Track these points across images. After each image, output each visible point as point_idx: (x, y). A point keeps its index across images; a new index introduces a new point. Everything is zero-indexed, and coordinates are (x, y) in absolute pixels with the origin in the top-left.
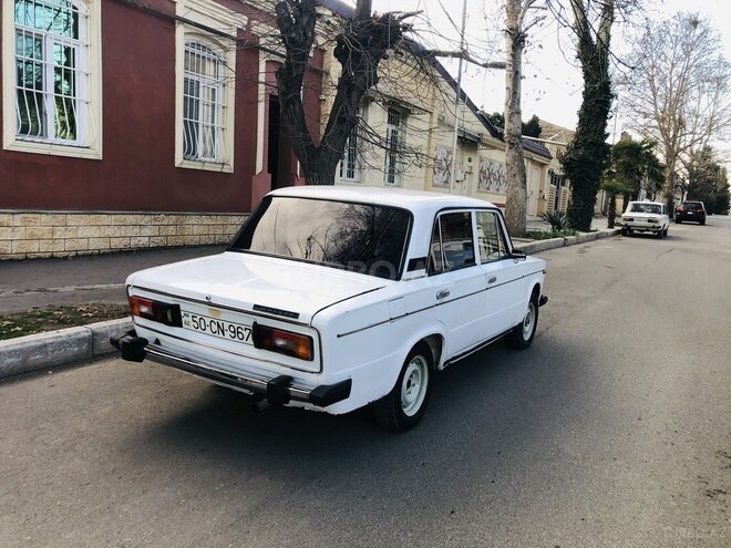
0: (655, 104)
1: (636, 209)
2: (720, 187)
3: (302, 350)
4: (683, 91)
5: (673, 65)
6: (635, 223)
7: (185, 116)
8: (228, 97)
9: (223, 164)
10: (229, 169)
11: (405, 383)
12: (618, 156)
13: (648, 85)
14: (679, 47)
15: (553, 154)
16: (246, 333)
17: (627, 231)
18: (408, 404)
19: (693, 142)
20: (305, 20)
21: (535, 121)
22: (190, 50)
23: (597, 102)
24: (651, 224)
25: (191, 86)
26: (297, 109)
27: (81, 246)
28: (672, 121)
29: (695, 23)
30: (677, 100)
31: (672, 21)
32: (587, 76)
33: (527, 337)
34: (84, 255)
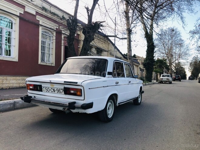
0: (165, 51)
1: (163, 76)
2: (183, 72)
3: (79, 93)
4: (171, 47)
5: (169, 41)
6: (163, 80)
7: (42, 50)
8: (53, 46)
9: (52, 64)
10: (54, 65)
11: (108, 108)
12: (157, 63)
13: (163, 46)
14: (170, 36)
15: (140, 63)
16: (61, 91)
17: (161, 82)
18: (109, 114)
19: (175, 60)
20: (74, 23)
21: (135, 55)
22: (43, 33)
23: (151, 48)
24: (168, 80)
25: (43, 43)
26: (73, 47)
27: (11, 85)
28: (170, 54)
29: (173, 30)
30: (171, 49)
31: (167, 30)
32: (148, 42)
33: (139, 102)
34: (12, 88)
